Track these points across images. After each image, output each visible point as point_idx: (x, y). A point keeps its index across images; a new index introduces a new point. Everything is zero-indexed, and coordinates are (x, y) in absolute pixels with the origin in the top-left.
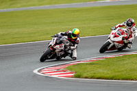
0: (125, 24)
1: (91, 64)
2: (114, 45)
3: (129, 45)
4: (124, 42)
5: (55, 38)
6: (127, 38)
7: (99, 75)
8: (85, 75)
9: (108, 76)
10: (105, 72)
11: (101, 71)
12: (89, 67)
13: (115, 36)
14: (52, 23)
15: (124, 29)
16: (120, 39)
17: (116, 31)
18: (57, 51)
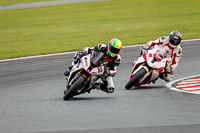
13: (155, 60)
14: (193, 14)
17: (154, 51)
18: (93, 78)
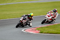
0: (53, 11)
1: (47, 27)
2: (48, 20)
3: (54, 20)
4: (52, 19)
5: (23, 17)
6: (54, 17)
7: (51, 32)
8: (44, 32)
9: (55, 32)
10: (53, 30)
11: (51, 30)
12: (46, 29)
13: (49, 17)
15: (52, 13)
16: (51, 18)
17: (49, 14)
18: (23, 23)
